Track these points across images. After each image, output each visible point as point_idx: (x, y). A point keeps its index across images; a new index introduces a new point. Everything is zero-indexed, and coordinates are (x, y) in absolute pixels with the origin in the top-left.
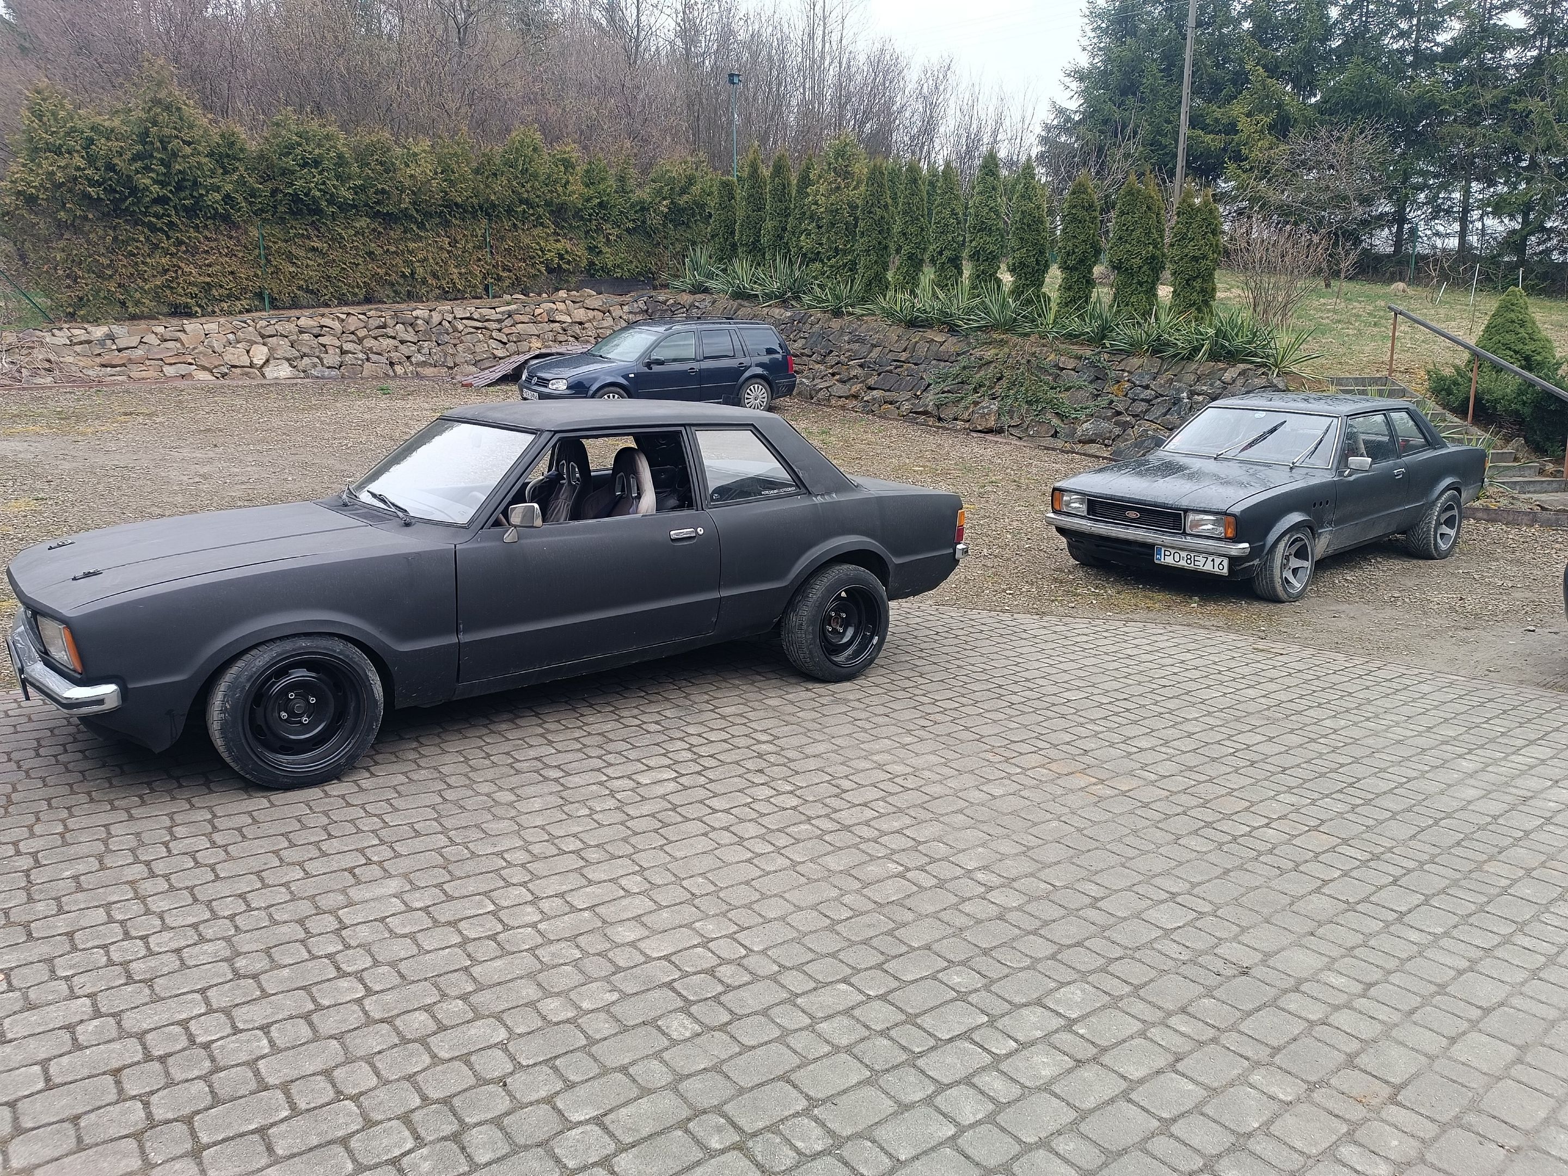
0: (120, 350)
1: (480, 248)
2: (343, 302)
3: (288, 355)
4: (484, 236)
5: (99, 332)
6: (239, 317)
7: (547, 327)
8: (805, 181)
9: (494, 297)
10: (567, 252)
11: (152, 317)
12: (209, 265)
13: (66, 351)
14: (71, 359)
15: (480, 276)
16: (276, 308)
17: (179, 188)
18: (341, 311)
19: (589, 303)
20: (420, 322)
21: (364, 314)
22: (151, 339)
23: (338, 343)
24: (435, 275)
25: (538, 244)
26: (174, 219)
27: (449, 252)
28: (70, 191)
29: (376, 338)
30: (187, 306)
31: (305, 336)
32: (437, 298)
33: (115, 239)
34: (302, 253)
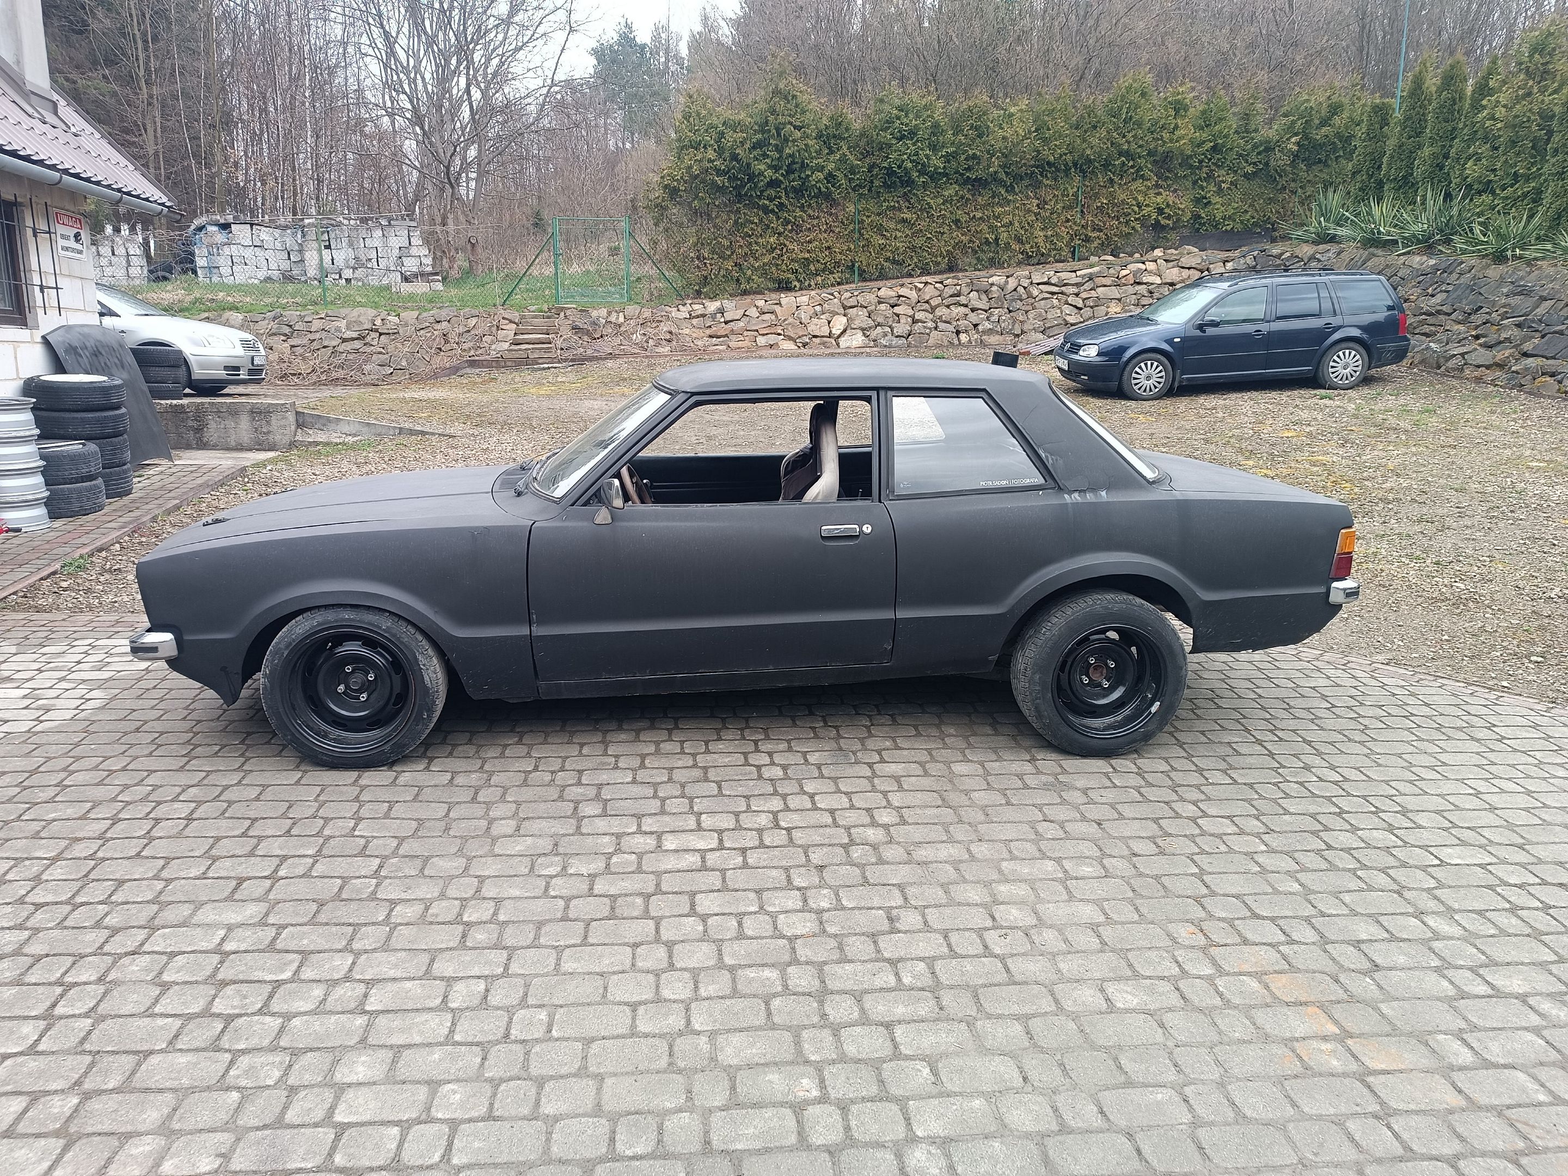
0: (726, 323)
1: (1071, 208)
2: (926, 272)
3: (864, 326)
4: (1076, 195)
5: (713, 306)
6: (829, 290)
7: (1131, 289)
8: (1483, 89)
9: (1079, 260)
10: (1168, 205)
11: (759, 292)
12: (810, 242)
13: (685, 324)
14: (687, 331)
15: (1067, 238)
16: (865, 280)
17: (790, 171)
18: (918, 282)
19: (1185, 261)
20: (994, 288)
21: (941, 283)
22: (753, 312)
23: (910, 312)
24: (1019, 240)
25: (1135, 199)
26: (784, 200)
27: (1036, 215)
28: (703, 181)
29: (948, 307)
30: (788, 282)
31: (883, 307)
32: (1019, 263)
33: (736, 222)
34: (892, 225)
